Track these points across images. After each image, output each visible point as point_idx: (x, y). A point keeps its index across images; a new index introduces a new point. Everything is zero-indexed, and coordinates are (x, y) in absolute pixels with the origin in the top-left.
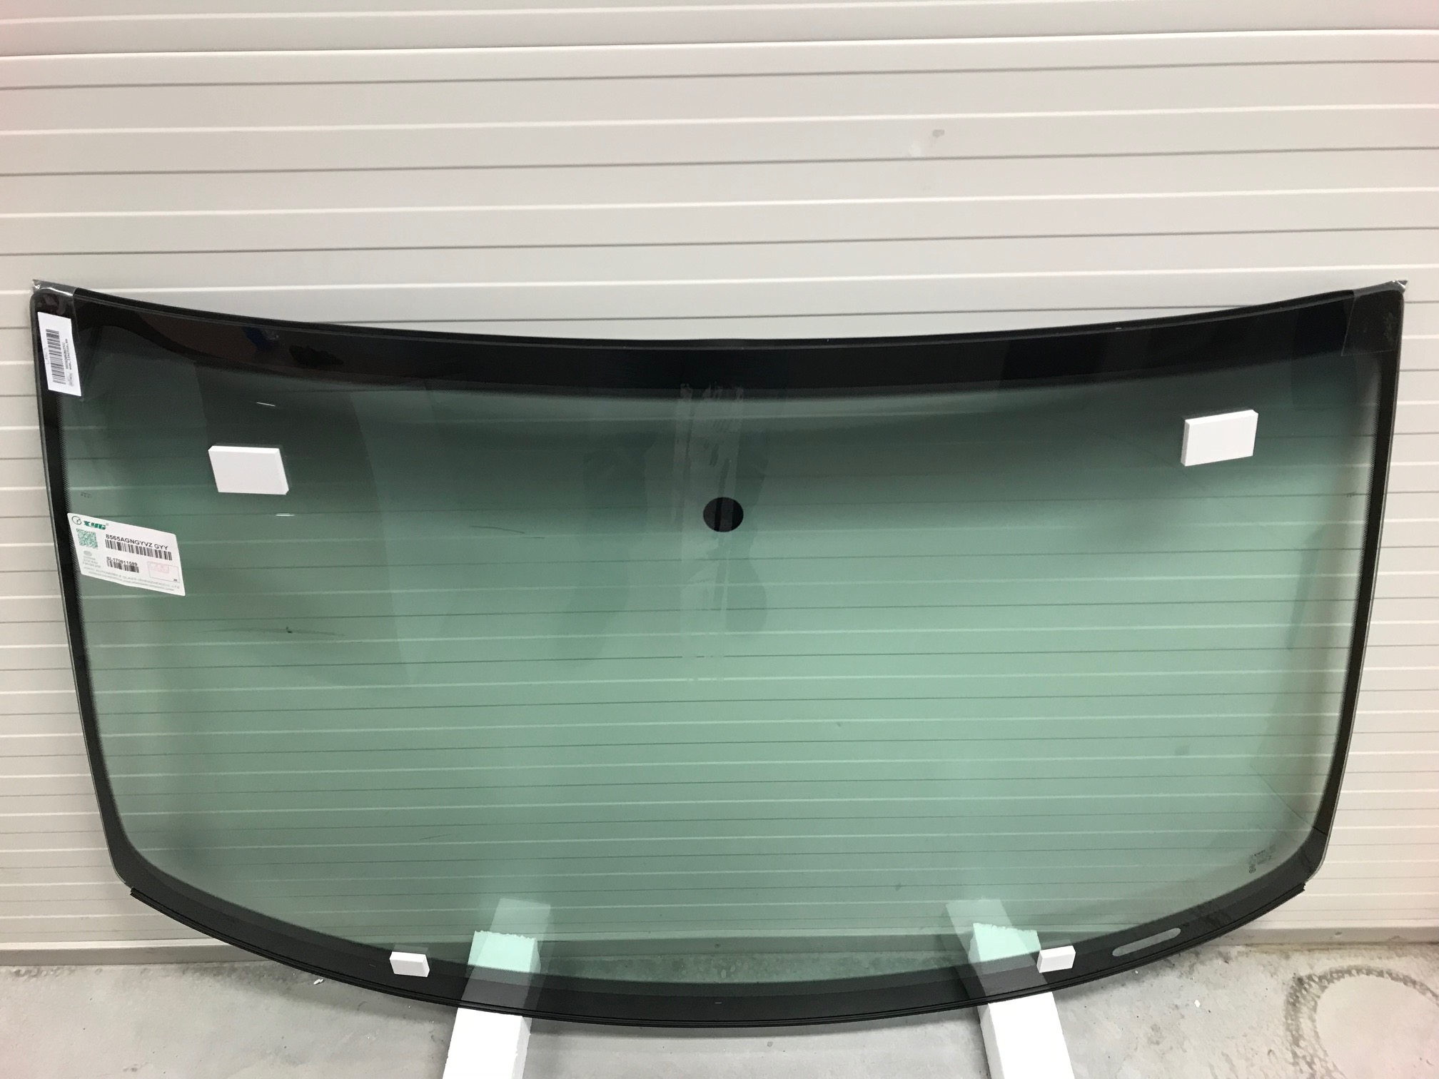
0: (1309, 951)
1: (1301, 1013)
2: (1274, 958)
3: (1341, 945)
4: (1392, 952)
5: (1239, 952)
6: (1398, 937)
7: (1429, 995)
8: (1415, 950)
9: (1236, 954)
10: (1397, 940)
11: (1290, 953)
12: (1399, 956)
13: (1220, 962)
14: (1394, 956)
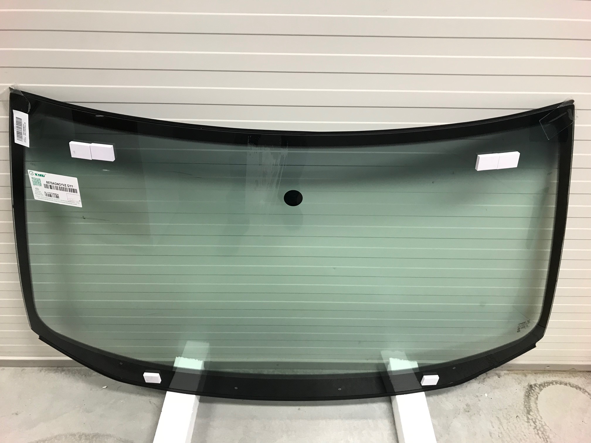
0: (535, 373)
1: (531, 400)
2: (520, 376)
3: (549, 371)
4: (571, 375)
5: (505, 373)
6: (574, 369)
7: (587, 394)
8: (581, 374)
9: (503, 374)
10: (573, 370)
11: (527, 374)
12: (575, 377)
13: (496, 377)
14: (572, 377)
